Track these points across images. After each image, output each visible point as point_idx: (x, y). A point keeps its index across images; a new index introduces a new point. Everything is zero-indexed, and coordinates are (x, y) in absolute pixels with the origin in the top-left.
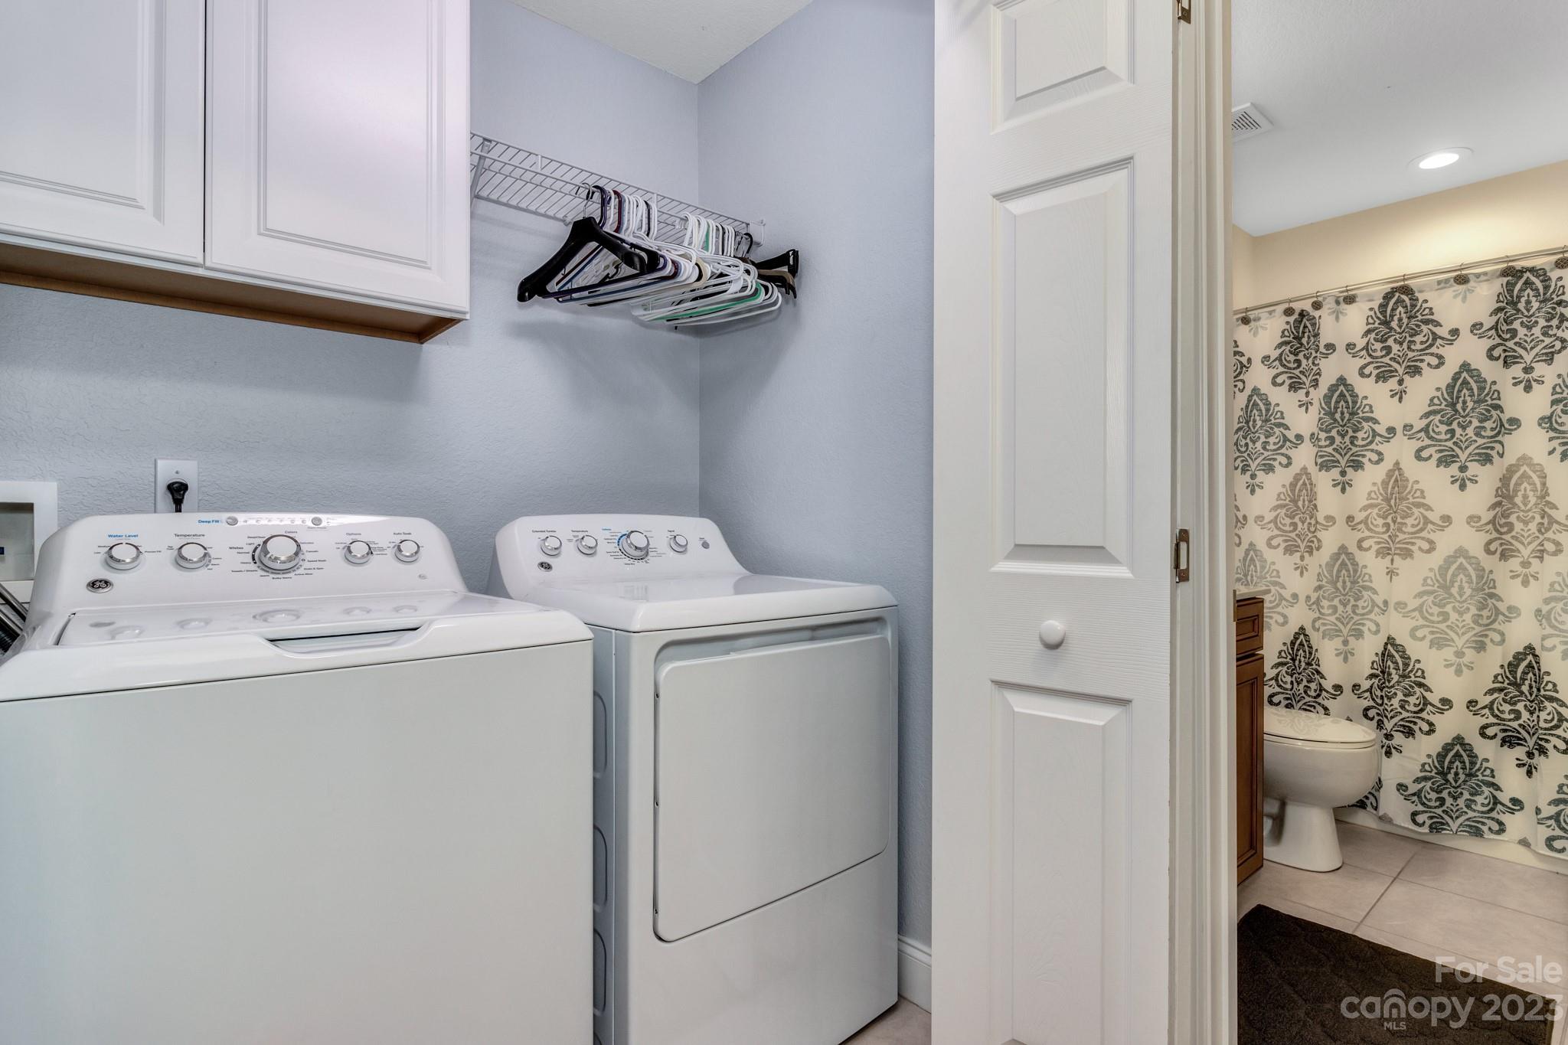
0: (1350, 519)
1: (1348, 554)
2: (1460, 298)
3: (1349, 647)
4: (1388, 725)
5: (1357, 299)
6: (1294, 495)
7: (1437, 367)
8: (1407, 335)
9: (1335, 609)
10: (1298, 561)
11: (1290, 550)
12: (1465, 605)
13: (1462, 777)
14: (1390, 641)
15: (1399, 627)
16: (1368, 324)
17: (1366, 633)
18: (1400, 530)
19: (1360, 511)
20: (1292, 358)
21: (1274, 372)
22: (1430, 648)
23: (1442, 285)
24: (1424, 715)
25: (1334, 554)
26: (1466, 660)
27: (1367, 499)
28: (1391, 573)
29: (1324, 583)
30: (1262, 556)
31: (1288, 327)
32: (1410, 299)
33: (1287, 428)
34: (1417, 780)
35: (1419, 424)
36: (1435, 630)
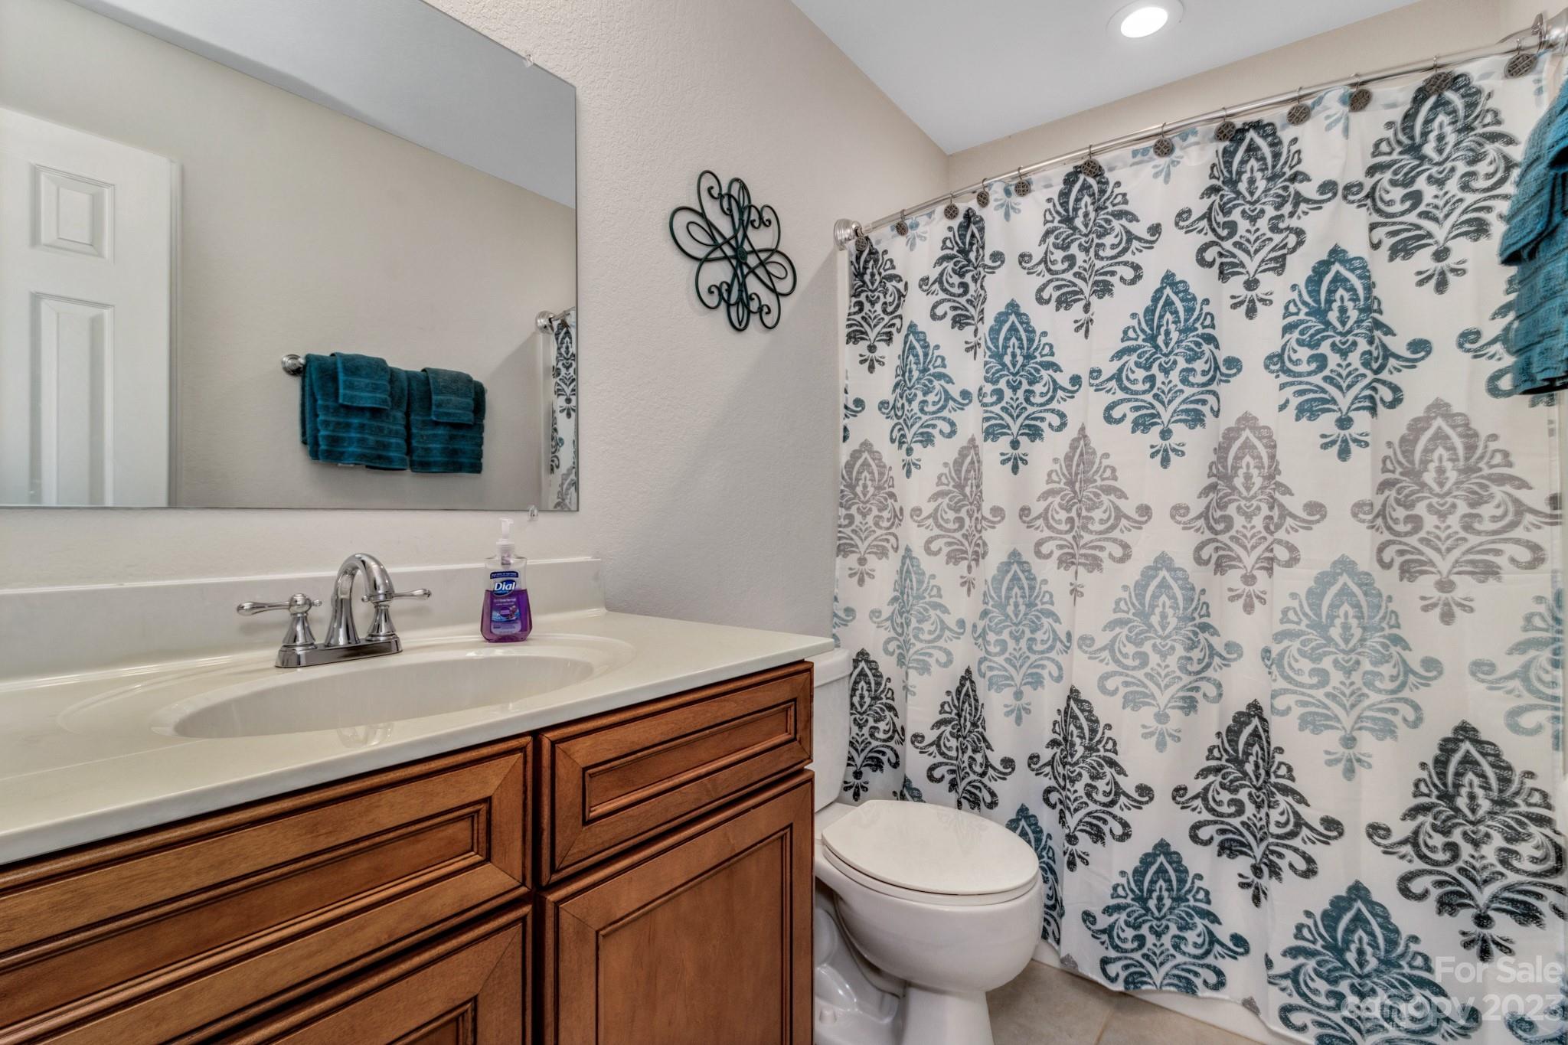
0: (1024, 511)
1: (1021, 563)
2: (1161, 178)
3: (1024, 701)
4: (1072, 821)
5: (1032, 187)
6: (959, 478)
7: (1133, 282)
8: (1094, 236)
9: (1003, 644)
10: (965, 573)
11: (954, 558)
12: (1170, 643)
13: (1168, 902)
14: (1074, 695)
15: (1084, 673)
16: (1046, 222)
17: (1047, 680)
18: (1084, 528)
19: (1038, 500)
20: (956, 280)
21: (934, 299)
22: (1124, 708)
23: (1139, 158)
24: (1115, 810)
25: (1002, 563)
26: (1171, 726)
27: (1048, 483)
28: (1075, 592)
29: (990, 607)
30: (918, 566)
31: (950, 235)
32: (1098, 183)
33: (950, 381)
34: (1109, 910)
35: (1110, 369)
36: (1129, 679)
